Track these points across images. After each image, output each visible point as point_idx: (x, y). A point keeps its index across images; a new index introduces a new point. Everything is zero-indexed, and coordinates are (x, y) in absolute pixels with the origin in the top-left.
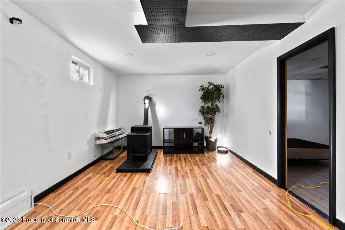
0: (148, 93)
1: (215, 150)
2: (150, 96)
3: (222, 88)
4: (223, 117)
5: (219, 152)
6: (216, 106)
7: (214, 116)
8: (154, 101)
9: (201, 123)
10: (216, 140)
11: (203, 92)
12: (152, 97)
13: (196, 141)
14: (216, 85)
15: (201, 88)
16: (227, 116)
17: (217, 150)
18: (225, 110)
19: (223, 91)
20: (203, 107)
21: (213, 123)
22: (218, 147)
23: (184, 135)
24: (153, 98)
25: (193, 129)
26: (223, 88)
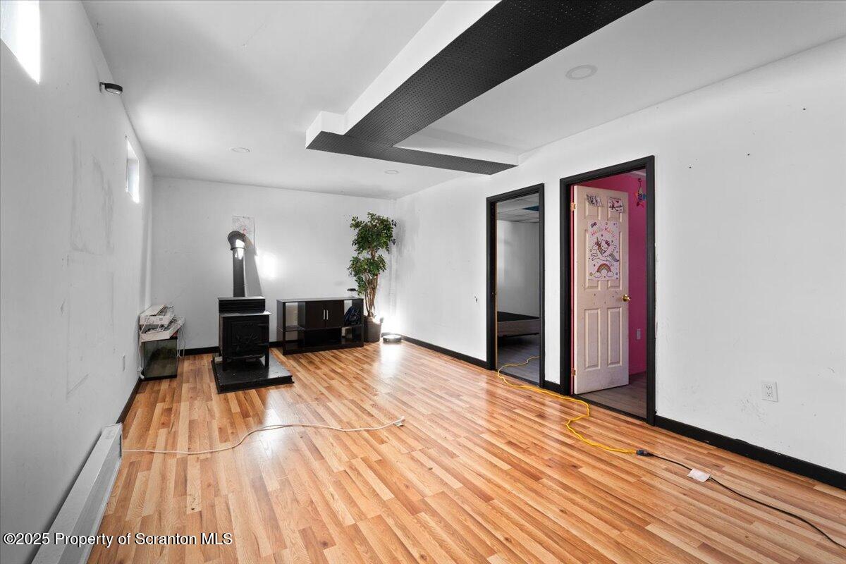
0: (237, 224)
1: (378, 340)
2: (242, 232)
3: (393, 226)
4: (390, 280)
5: (386, 341)
6: (380, 257)
7: (377, 275)
8: (253, 243)
9: (352, 290)
10: (381, 320)
11: (357, 230)
12: (247, 235)
13: (348, 323)
14: (384, 220)
15: (353, 222)
16: (397, 277)
17: (381, 339)
18: (394, 266)
19: (394, 231)
20: (356, 261)
21: (374, 289)
22: (383, 335)
23: (326, 315)
24: (250, 237)
25: (343, 301)
26: (396, 226)
